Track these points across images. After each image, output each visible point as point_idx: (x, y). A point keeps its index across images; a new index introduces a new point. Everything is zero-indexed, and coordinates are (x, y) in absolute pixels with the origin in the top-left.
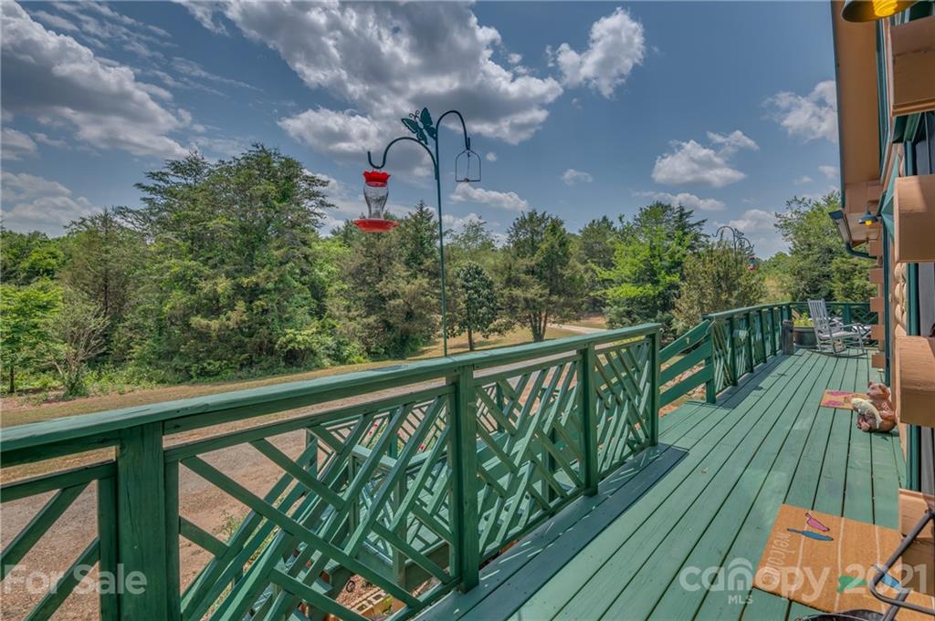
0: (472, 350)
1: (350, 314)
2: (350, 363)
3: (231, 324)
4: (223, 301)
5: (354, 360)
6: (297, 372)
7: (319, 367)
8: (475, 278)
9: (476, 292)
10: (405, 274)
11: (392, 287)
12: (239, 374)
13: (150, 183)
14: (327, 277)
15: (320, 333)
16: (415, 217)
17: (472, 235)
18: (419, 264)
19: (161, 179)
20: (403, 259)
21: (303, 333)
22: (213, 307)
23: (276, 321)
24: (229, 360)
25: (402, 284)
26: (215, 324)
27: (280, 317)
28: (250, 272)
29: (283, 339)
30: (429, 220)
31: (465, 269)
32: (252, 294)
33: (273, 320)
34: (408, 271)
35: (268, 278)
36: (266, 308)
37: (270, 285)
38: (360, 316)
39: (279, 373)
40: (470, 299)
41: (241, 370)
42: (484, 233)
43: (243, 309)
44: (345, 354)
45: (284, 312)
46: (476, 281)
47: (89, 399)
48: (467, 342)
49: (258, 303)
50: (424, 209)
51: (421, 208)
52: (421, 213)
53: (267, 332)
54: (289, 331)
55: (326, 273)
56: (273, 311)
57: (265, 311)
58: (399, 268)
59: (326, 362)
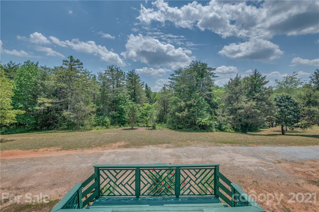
0: (283, 134)
1: (223, 114)
2: (225, 131)
3: (184, 115)
4: (183, 108)
5: (227, 130)
6: (204, 132)
7: (211, 131)
8: (286, 102)
9: (286, 108)
10: (245, 100)
11: (240, 105)
12: (187, 130)
13: (171, 77)
14: (217, 101)
15: (210, 120)
16: (252, 76)
17: (289, 81)
18: (253, 96)
19: (173, 76)
20: (245, 94)
21: (204, 119)
22: (181, 110)
23: (197, 115)
24: (184, 125)
25: (244, 104)
26: (180, 115)
27: (198, 114)
28: (190, 100)
29: (197, 121)
30: (259, 77)
31: (279, 97)
32: (190, 106)
33: (196, 115)
34: (247, 99)
35: (194, 102)
36: (193, 111)
37: (195, 104)
38: (227, 115)
39: (198, 131)
40: (282, 111)
41: (187, 129)
42: (296, 80)
43: (187, 111)
44: (223, 128)
45: (199, 112)
46: (286, 103)
47: (155, 130)
48: (281, 130)
49: (191, 109)
50: (257, 73)
51: (255, 72)
52: (255, 74)
53: (194, 118)
54: (199, 119)
55: (217, 100)
56: (196, 112)
57: (193, 112)
58: (244, 98)
59: (214, 130)
